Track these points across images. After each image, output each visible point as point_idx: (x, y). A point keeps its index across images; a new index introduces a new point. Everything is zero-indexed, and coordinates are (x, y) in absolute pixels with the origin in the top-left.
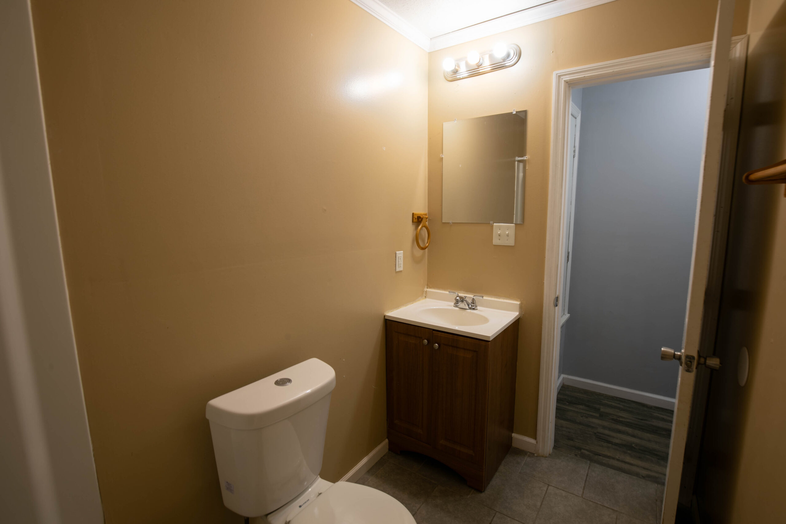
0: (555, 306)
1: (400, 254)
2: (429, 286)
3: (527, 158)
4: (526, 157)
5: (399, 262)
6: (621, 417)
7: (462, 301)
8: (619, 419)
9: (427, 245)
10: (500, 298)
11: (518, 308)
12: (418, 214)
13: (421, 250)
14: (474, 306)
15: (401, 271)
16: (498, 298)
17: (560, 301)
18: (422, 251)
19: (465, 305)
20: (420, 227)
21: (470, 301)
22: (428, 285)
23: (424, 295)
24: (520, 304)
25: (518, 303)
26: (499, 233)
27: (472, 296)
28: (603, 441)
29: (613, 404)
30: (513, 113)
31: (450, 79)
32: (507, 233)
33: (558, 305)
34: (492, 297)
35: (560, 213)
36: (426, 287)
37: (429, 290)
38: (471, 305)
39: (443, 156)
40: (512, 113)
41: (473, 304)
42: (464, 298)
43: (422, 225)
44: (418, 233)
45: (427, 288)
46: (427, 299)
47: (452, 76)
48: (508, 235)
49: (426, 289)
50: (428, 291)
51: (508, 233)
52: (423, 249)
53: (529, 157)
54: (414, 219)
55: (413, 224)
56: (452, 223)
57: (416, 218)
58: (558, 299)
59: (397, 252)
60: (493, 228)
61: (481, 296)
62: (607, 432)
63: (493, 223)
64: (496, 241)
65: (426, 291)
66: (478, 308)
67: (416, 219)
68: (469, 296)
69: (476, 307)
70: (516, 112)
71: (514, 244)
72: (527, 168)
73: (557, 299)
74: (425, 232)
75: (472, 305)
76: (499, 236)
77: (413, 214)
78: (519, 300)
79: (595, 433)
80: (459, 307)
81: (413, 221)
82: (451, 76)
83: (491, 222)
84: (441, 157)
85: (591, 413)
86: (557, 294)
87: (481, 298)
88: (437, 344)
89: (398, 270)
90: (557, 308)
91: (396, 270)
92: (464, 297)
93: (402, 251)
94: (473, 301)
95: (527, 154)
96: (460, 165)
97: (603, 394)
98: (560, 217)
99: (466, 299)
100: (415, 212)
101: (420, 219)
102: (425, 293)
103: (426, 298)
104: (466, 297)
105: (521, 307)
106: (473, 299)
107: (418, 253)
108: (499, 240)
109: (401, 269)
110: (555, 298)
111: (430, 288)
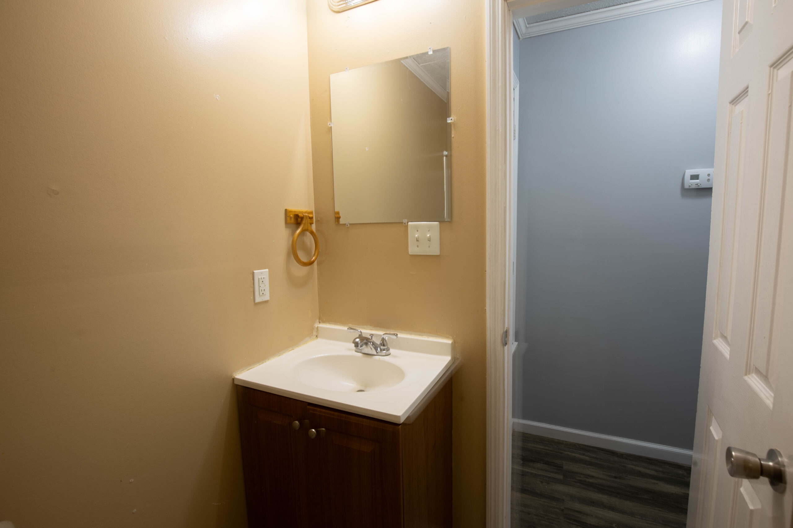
0: (503, 345)
1: (262, 274)
2: (321, 320)
3: (453, 119)
4: (451, 118)
5: (260, 287)
6: (592, 477)
7: (366, 344)
8: (587, 480)
9: (314, 258)
10: (422, 335)
11: (449, 349)
12: (295, 211)
13: (303, 267)
14: (384, 350)
15: (266, 302)
16: (420, 335)
17: (510, 336)
18: (306, 269)
19: (371, 349)
20: (299, 231)
21: (378, 342)
22: (320, 318)
23: (315, 333)
24: (452, 343)
25: (450, 342)
26: (416, 236)
27: (381, 333)
28: (575, 523)
29: (577, 455)
30: (429, 53)
31: (336, 9)
32: (428, 235)
33: (508, 344)
34: (411, 334)
35: (505, 203)
36: (318, 321)
37: (322, 325)
38: (380, 349)
39: (332, 125)
40: (427, 53)
41: (384, 345)
42: (370, 339)
43: (302, 228)
44: (295, 240)
45: (320, 323)
46: (319, 340)
47: (340, 3)
48: (429, 240)
49: (317, 325)
50: (320, 327)
51: (430, 236)
52: (305, 264)
53: (456, 118)
54: (288, 219)
55: (286, 227)
56: (349, 225)
57: (291, 218)
58: (508, 333)
59: (254, 271)
60: (408, 229)
61: (394, 334)
62: (577, 506)
63: (408, 223)
64: (413, 250)
65: (318, 327)
66: (392, 351)
67: (293, 219)
68: (377, 334)
69: (388, 350)
70: (434, 51)
71: (439, 253)
72: (453, 136)
73: (506, 333)
74: (309, 239)
75: (382, 347)
76: (417, 241)
77: (286, 210)
78: (451, 337)
79: (562, 510)
80: (362, 352)
81: (286, 223)
82: (338, 4)
83: (405, 221)
84: (330, 126)
85: (552, 475)
86: (506, 326)
87: (394, 337)
88: (314, 430)
89: (258, 300)
90: (506, 347)
91: (254, 301)
92: (370, 337)
93: (267, 270)
94: (384, 343)
95: (452, 114)
96: (366, 148)
97: (563, 441)
98: (505, 208)
99: (374, 339)
100: (290, 208)
101: (299, 220)
102: (316, 330)
103: (317, 338)
104: (372, 335)
105: (454, 347)
106: (383, 339)
107: (300, 271)
108: (418, 246)
109: (267, 297)
110: (503, 333)
111: (324, 322)
